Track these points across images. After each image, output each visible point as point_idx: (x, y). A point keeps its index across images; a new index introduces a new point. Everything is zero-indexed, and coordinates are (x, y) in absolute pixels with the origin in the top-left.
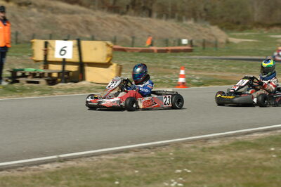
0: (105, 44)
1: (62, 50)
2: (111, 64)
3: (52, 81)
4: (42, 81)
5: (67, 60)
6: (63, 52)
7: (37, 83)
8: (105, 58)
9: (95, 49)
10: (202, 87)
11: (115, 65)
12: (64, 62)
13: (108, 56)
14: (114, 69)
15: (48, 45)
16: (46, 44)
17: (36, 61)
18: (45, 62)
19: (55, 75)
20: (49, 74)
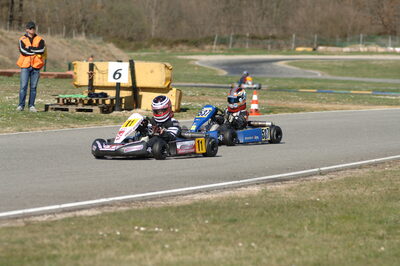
0: (163, 66)
1: (115, 73)
2: (171, 89)
3: (106, 110)
4: (96, 109)
5: (121, 85)
6: (117, 76)
7: (91, 111)
8: (163, 82)
9: (152, 72)
10: (272, 114)
11: (174, 89)
12: (118, 87)
13: (167, 79)
14: (174, 95)
15: (95, 67)
16: (92, 67)
17: (78, 86)
18: (91, 86)
19: (108, 102)
20: (103, 101)
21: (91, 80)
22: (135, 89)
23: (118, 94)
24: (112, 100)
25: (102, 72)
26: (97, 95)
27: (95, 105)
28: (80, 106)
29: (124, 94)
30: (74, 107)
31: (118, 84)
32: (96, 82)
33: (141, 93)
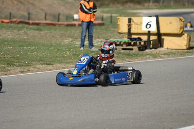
0: (178, 19)
1: (147, 24)
2: (184, 34)
3: (142, 48)
4: (135, 48)
5: (151, 32)
6: (148, 26)
7: (132, 49)
8: (179, 30)
9: (171, 23)
11: (186, 35)
12: (149, 34)
13: (181, 28)
14: (186, 38)
15: (132, 21)
16: (130, 20)
17: (120, 33)
18: (130, 33)
19: (142, 43)
20: (140, 43)
21: (129, 29)
22: (159, 34)
23: (149, 38)
24: (145, 42)
25: (137, 24)
26: (135, 39)
27: (133, 45)
28: (125, 47)
29: (153, 38)
30: (121, 47)
31: (149, 32)
32: (133, 31)
33: (163, 37)
